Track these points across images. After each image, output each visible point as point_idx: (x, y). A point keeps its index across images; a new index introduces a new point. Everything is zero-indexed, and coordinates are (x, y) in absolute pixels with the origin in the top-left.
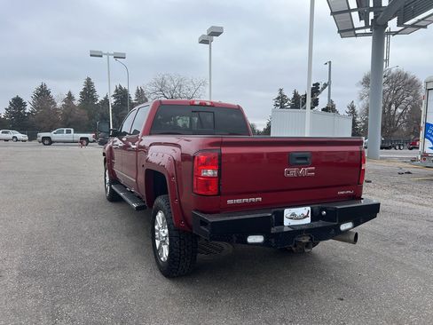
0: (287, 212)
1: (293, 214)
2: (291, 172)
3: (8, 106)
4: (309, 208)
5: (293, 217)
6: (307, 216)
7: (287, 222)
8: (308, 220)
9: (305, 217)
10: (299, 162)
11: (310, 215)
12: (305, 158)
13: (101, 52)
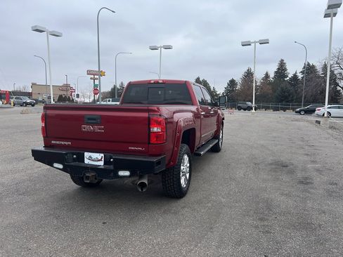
0: (87, 155)
1: (90, 157)
2: (87, 128)
3: (226, 85)
4: (103, 155)
5: (90, 158)
6: (101, 160)
7: (86, 161)
8: (101, 163)
9: (99, 160)
10: (89, 121)
11: (103, 159)
12: (94, 119)
13: (249, 42)
